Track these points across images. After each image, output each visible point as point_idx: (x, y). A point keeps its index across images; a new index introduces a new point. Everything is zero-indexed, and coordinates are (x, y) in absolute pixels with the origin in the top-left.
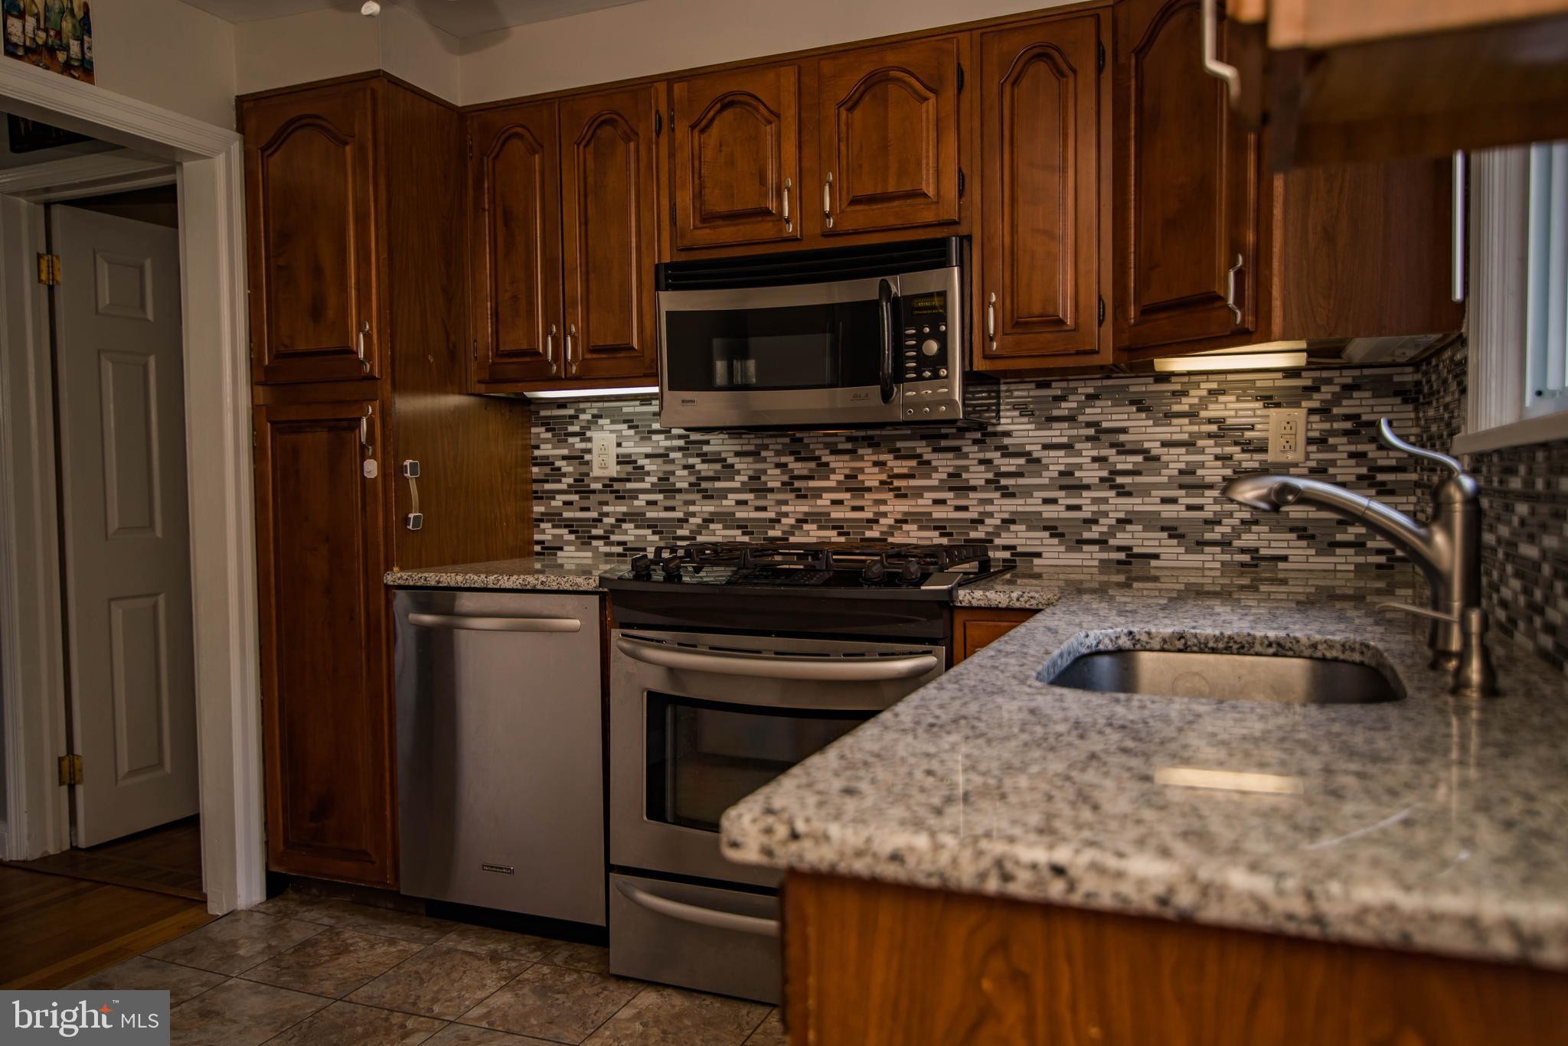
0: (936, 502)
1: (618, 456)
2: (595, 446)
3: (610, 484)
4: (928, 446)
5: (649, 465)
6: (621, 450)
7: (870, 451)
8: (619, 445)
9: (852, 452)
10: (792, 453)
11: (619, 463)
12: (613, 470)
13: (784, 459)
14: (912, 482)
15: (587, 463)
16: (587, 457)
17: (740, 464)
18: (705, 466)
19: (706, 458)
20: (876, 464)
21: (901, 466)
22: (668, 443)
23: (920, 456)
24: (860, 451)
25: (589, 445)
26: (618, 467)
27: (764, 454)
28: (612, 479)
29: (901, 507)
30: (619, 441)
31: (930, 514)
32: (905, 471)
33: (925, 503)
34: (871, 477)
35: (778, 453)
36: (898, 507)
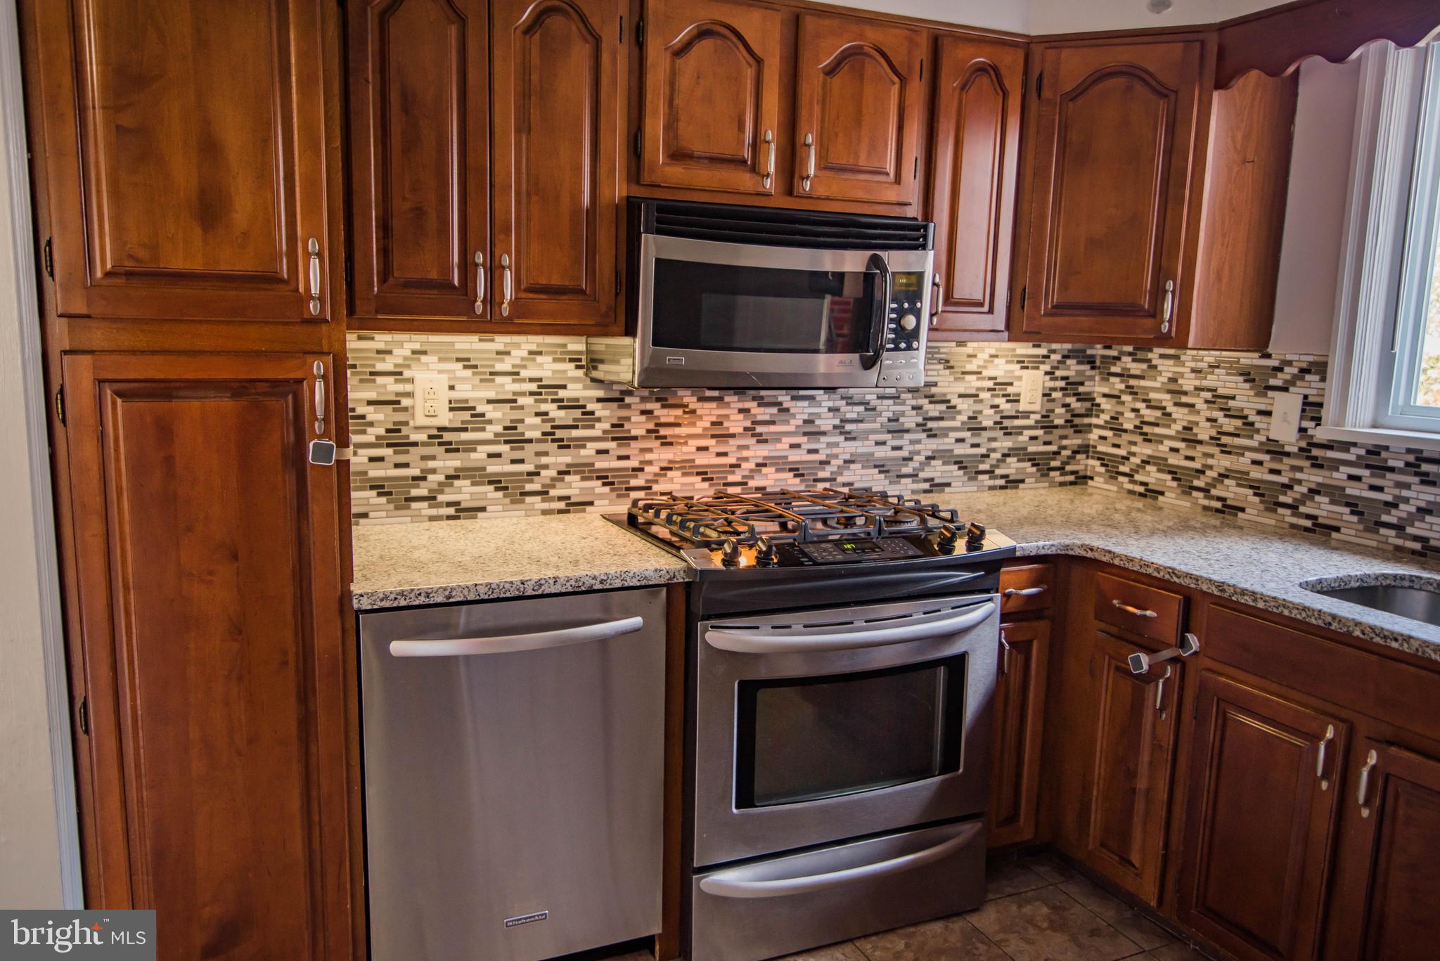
0: (792, 446)
1: (450, 402)
2: (418, 388)
3: (438, 436)
4: (787, 395)
5: (491, 412)
6: (454, 395)
7: (736, 398)
8: (452, 388)
9: (719, 399)
10: (658, 400)
11: (451, 409)
12: (445, 419)
13: (649, 406)
14: (773, 428)
15: (406, 409)
16: (405, 402)
17: (600, 410)
18: (562, 413)
19: (562, 405)
20: (741, 411)
21: (763, 413)
22: (517, 387)
23: (780, 404)
24: (727, 399)
25: (408, 388)
26: (451, 414)
27: (628, 400)
28: (441, 429)
29: (761, 452)
30: (452, 384)
31: (786, 457)
32: (767, 418)
33: (782, 448)
34: (736, 424)
35: (643, 399)
36: (759, 452)
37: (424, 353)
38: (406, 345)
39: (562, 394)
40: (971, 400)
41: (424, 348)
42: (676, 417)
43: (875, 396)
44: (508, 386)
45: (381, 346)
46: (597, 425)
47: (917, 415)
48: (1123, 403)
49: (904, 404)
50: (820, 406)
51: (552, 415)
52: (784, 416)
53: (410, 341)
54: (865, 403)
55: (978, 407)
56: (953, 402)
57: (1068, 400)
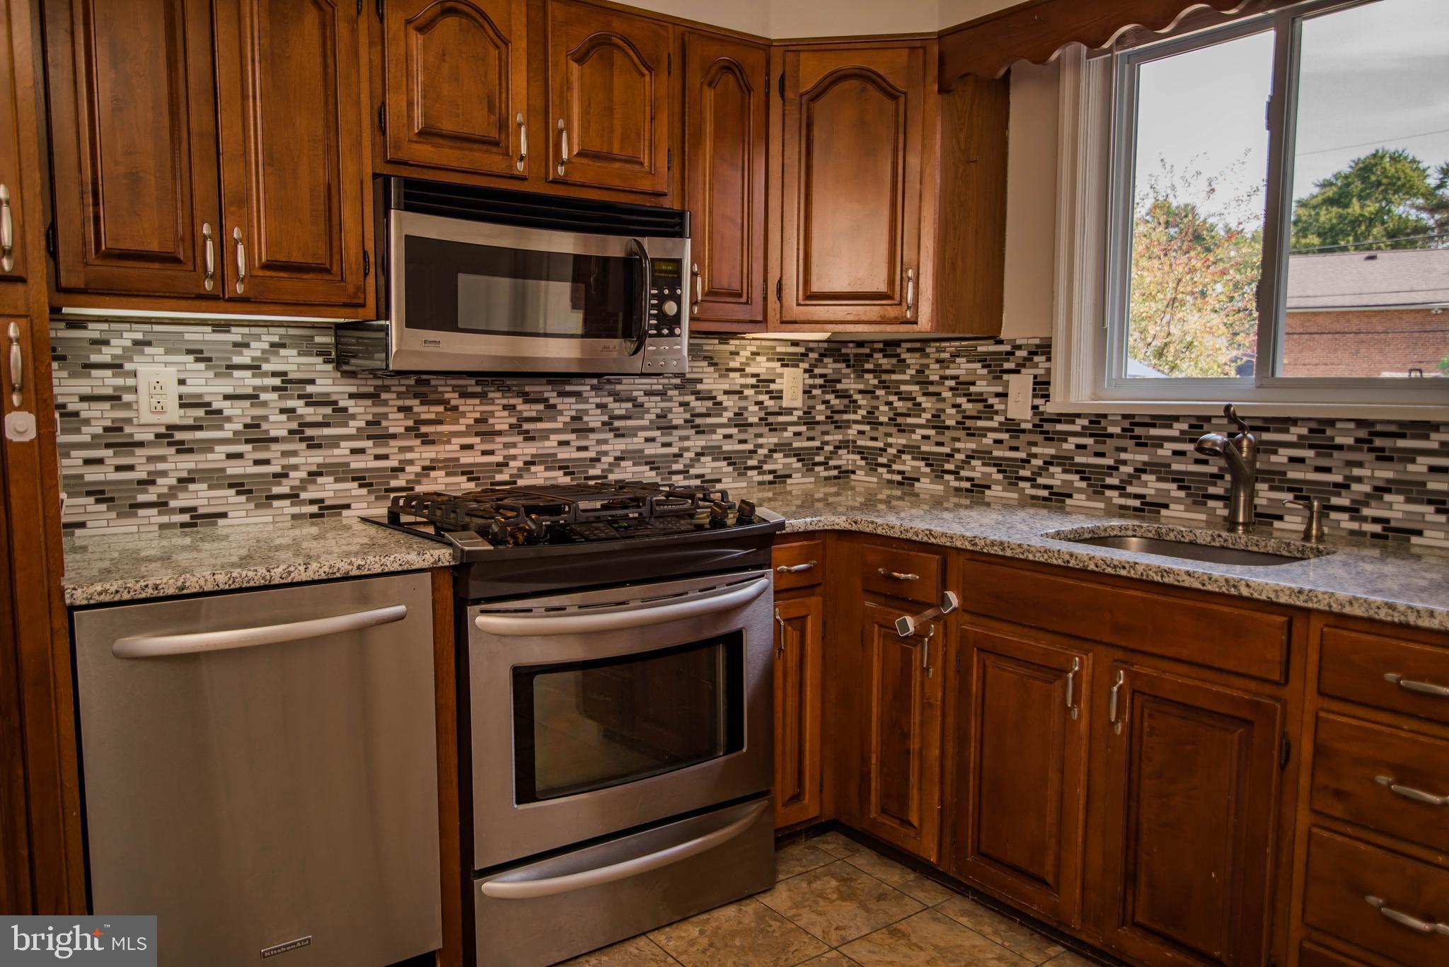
0: (561, 443)
1: (181, 397)
2: (143, 384)
3: (167, 435)
4: (553, 391)
5: (229, 408)
6: (184, 390)
7: (499, 395)
8: (182, 382)
9: (482, 396)
10: (416, 396)
11: (182, 406)
12: (174, 415)
13: (408, 403)
14: (540, 426)
15: (128, 406)
16: (127, 398)
17: (353, 407)
18: (310, 410)
19: (310, 401)
20: (505, 407)
21: (529, 410)
22: (258, 382)
23: (546, 400)
24: (491, 395)
25: (130, 382)
26: (182, 411)
27: (384, 396)
28: (169, 427)
29: (530, 449)
30: (182, 376)
31: (555, 455)
32: (534, 414)
33: (551, 444)
34: (501, 421)
35: (400, 396)
36: (528, 450)
37: (149, 344)
38: (125, 335)
39: (310, 389)
40: (736, 397)
41: (148, 338)
42: (437, 413)
43: (642, 393)
44: (246, 382)
45: (96, 335)
46: (351, 423)
47: (685, 411)
48: (877, 398)
49: (670, 400)
50: (587, 402)
51: (299, 411)
52: (550, 413)
53: (131, 331)
54: (633, 400)
55: (743, 404)
56: (719, 398)
57: (828, 397)
